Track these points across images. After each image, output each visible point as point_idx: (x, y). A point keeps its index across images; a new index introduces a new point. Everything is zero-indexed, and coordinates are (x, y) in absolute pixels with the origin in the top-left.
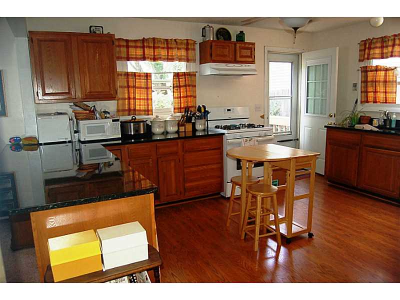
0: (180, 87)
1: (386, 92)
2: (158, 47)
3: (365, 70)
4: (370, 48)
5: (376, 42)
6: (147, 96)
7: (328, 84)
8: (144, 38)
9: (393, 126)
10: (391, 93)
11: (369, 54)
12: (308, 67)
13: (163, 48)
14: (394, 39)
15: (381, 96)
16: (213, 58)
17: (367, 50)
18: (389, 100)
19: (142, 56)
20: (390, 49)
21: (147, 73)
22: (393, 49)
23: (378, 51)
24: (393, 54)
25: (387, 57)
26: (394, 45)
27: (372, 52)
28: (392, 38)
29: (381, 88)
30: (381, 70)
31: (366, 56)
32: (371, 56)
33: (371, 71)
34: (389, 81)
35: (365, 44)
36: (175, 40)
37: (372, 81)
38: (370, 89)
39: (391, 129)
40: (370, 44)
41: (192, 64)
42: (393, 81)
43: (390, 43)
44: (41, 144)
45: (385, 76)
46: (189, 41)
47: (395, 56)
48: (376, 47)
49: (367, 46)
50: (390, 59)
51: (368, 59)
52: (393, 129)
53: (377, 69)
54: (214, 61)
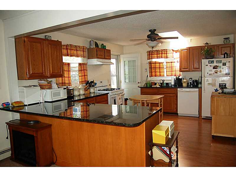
0: (82, 70)
1: (160, 72)
2: (73, 50)
3: (150, 63)
4: (152, 54)
5: (154, 52)
6: (69, 75)
7: (136, 69)
8: (67, 44)
9: (165, 85)
10: (162, 72)
11: (152, 57)
12: (124, 61)
13: (75, 50)
14: (162, 51)
15: (158, 74)
16: (98, 56)
17: (151, 55)
18: (161, 75)
19: (67, 54)
20: (161, 55)
21: (68, 63)
22: (162, 55)
23: (155, 55)
24: (162, 57)
25: (160, 58)
26: (162, 54)
27: (153, 56)
28: (161, 51)
29: (158, 70)
30: (157, 63)
31: (151, 57)
32: (153, 58)
33: (153, 63)
34: (161, 68)
35: (150, 53)
36: (79, 46)
37: (154, 68)
38: (153, 71)
39: (164, 86)
40: (152, 52)
41: (85, 59)
42: (163, 68)
43: (160, 53)
44: (26, 105)
45: (159, 65)
46: (84, 47)
47: (163, 58)
48: (154, 54)
49: (151, 53)
50: (161, 59)
51: (152, 59)
52: (165, 86)
53: (155, 63)
54: (98, 58)
